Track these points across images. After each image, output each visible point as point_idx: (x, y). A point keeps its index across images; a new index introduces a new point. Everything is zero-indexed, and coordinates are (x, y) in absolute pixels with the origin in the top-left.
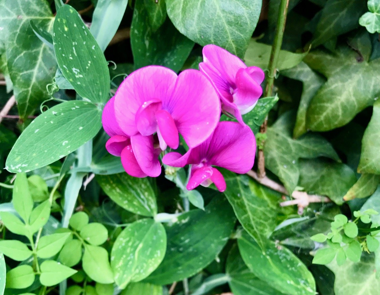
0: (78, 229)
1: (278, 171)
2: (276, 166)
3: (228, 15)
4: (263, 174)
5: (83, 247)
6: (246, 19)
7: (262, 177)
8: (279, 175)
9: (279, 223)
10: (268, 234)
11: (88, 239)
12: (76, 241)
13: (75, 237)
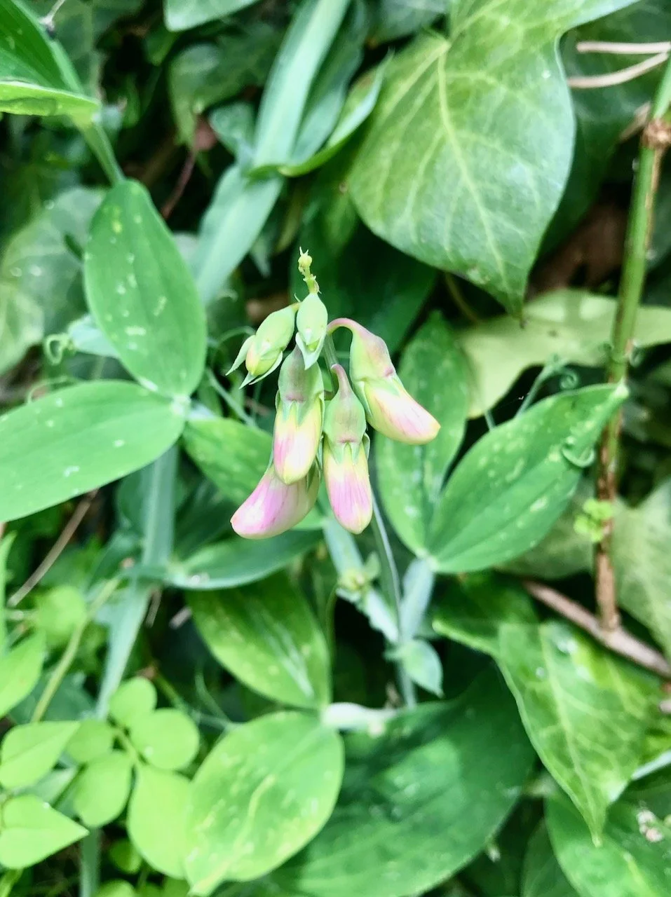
0: (129, 723)
1: (650, 615)
2: (645, 601)
3: (488, 185)
4: (614, 619)
5: (134, 774)
6: (530, 192)
7: (610, 629)
8: (651, 624)
9: (646, 757)
10: (613, 787)
11: (148, 753)
12: (118, 755)
13: (117, 745)
